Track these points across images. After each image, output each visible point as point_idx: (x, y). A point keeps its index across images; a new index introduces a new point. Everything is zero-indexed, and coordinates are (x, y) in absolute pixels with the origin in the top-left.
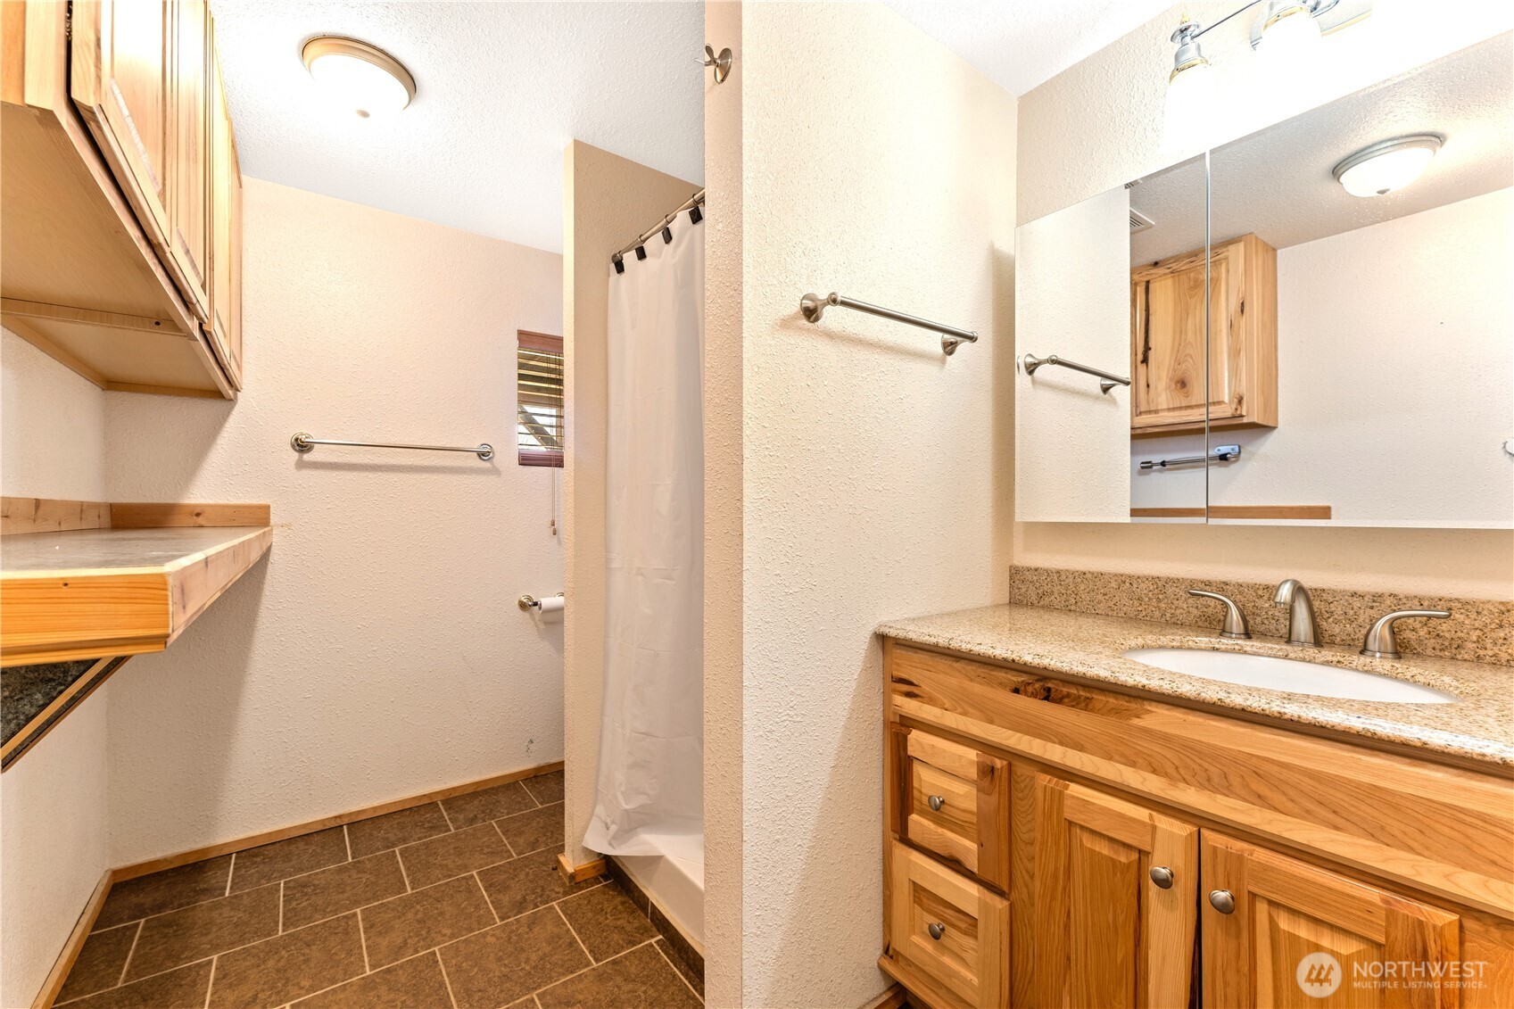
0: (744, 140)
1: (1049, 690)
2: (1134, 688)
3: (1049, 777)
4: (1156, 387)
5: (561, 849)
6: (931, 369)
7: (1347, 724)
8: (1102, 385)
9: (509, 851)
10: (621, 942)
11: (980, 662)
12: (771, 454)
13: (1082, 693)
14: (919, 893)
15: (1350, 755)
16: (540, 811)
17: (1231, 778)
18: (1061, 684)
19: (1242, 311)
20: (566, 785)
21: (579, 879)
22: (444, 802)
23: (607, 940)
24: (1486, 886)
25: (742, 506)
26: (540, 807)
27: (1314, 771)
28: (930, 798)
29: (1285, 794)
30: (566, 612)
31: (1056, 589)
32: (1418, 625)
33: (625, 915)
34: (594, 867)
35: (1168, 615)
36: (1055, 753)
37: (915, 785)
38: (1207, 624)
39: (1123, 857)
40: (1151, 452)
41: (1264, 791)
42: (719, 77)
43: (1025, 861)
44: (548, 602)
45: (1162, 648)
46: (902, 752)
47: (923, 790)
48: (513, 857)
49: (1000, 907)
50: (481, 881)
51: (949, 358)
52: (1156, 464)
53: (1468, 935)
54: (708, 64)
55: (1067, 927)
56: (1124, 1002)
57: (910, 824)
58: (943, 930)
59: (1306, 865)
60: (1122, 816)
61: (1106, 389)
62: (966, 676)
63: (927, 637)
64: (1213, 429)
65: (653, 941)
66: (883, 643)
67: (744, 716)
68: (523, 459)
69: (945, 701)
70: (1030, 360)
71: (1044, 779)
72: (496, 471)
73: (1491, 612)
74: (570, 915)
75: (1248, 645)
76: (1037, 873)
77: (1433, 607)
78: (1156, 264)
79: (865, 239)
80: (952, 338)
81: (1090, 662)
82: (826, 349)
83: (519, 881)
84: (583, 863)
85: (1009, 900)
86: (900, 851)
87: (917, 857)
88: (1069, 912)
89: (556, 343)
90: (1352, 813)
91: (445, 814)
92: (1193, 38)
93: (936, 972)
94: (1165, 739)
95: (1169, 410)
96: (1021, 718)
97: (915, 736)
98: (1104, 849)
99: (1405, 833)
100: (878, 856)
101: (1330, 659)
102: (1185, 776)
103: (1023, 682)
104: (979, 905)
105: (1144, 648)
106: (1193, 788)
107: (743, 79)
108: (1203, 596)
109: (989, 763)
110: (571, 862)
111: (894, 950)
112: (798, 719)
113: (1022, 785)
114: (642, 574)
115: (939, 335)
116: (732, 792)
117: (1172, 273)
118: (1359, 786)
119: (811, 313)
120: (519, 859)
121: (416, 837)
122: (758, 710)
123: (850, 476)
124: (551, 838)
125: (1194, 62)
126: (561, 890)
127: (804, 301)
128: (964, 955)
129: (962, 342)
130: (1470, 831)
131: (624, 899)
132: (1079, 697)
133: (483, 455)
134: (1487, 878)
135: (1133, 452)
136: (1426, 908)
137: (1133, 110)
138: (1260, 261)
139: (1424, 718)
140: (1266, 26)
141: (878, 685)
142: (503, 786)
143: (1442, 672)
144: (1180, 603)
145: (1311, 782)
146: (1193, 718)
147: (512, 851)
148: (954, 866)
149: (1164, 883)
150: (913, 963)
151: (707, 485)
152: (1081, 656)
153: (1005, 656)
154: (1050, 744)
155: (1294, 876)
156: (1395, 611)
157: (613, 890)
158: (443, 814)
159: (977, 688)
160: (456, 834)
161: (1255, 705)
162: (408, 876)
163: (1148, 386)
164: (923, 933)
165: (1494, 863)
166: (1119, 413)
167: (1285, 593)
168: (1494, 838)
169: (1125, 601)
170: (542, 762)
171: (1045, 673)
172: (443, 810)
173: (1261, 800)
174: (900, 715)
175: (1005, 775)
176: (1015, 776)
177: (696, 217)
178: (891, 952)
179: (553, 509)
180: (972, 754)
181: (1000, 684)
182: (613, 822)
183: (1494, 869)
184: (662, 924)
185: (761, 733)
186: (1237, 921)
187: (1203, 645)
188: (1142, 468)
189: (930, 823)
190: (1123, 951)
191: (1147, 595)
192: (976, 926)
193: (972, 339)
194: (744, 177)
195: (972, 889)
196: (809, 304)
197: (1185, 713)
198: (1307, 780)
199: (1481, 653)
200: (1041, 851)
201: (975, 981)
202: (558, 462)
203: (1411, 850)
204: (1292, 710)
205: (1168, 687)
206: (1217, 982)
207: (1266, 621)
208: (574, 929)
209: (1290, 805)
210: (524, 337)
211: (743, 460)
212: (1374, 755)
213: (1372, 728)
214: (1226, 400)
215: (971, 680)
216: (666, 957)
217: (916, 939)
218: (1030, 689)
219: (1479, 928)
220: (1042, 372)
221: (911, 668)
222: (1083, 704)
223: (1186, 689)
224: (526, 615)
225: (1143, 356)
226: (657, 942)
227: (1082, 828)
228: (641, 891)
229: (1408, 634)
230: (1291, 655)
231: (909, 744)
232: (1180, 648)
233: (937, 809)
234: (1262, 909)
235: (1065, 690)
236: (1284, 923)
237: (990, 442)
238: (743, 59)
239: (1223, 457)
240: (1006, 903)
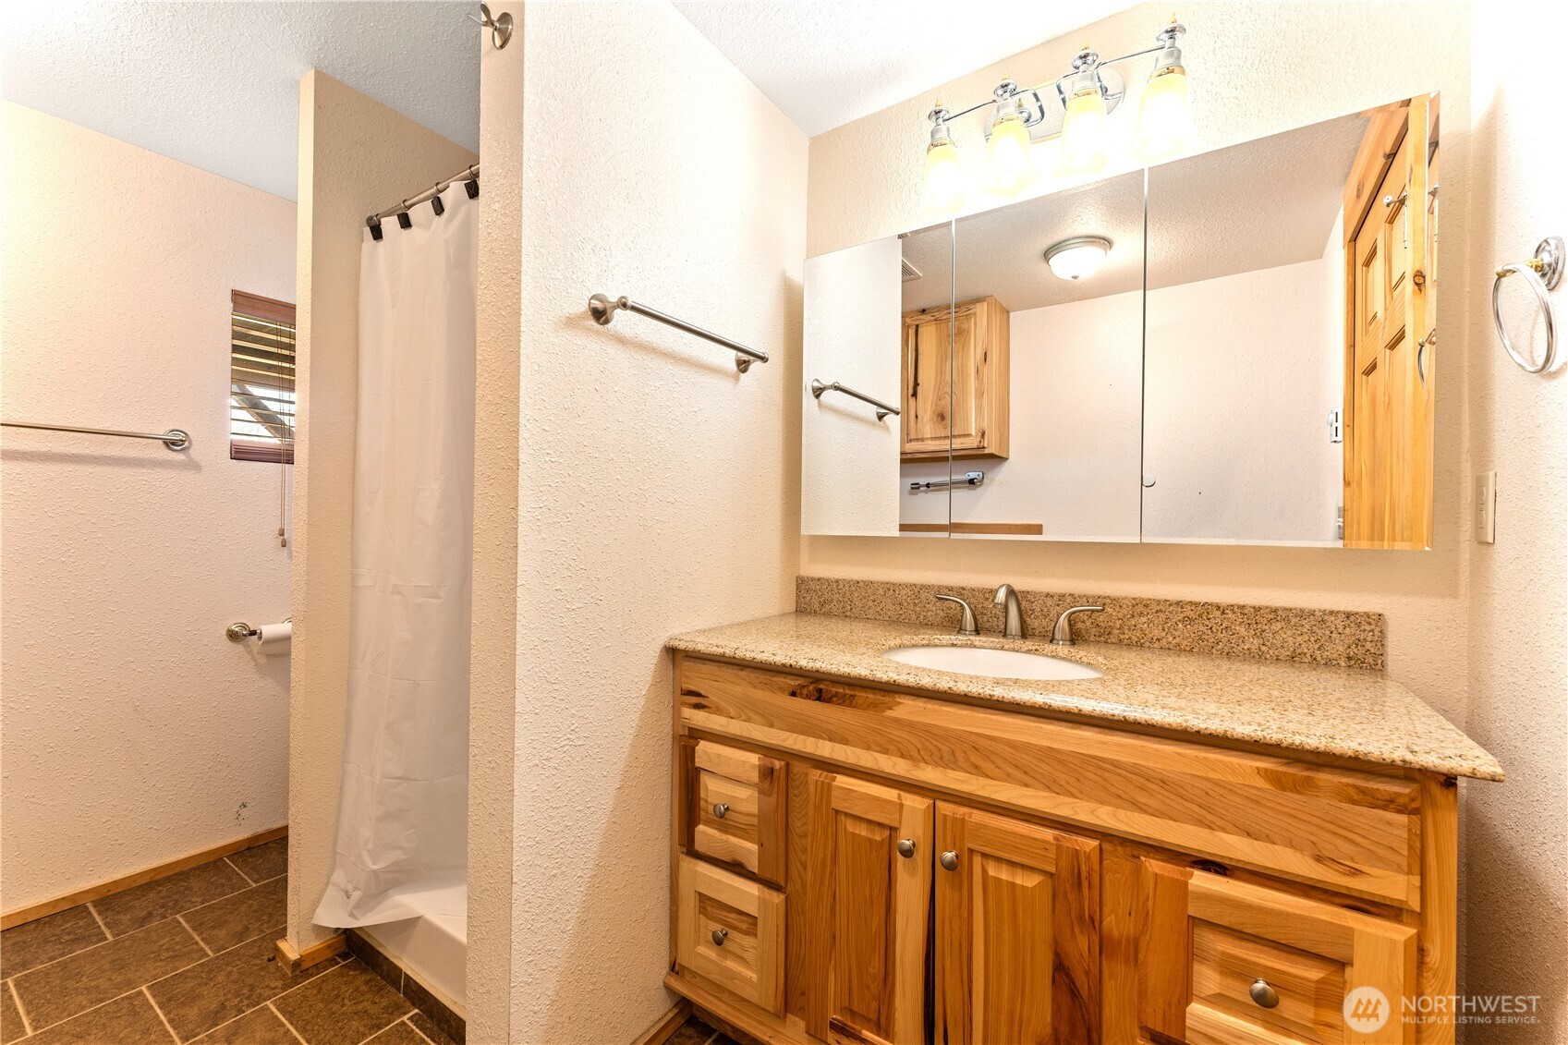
0: (525, 117)
1: (820, 691)
2: (887, 683)
3: (820, 772)
4: (923, 418)
5: (282, 934)
6: (726, 385)
7: (1034, 700)
8: (877, 413)
9: (202, 949)
10: (361, 1029)
11: (762, 669)
12: (553, 460)
13: (847, 692)
14: (704, 903)
15: (1036, 724)
16: (253, 891)
17: (957, 754)
18: (830, 685)
19: (985, 360)
20: (290, 853)
21: (305, 966)
22: (96, 904)
23: (343, 1031)
24: (1115, 816)
25: (517, 515)
26: (254, 885)
27: (1015, 741)
28: (715, 806)
29: (993, 762)
30: (294, 641)
31: (834, 597)
32: (1085, 618)
33: (369, 996)
34: (329, 947)
35: (922, 617)
36: (825, 749)
37: (702, 796)
38: (949, 623)
39: (878, 836)
40: (918, 475)
41: (980, 762)
42: (498, 43)
43: (799, 853)
44: (269, 630)
45: (914, 646)
46: (690, 764)
47: (709, 800)
48: (208, 955)
49: (777, 901)
50: (154, 996)
51: (742, 375)
52: (923, 486)
53: (1105, 855)
54: (486, 24)
55: (833, 908)
56: (877, 966)
57: (697, 836)
58: (726, 935)
59: (1007, 819)
60: (876, 799)
61: (881, 417)
62: (750, 683)
63: (715, 648)
64: (955, 458)
65: (405, 1018)
66: (673, 655)
67: (516, 745)
68: (236, 452)
69: (730, 709)
70: (816, 384)
71: (816, 775)
72: (195, 466)
73: (1128, 606)
74: (291, 1013)
75: (976, 640)
76: (809, 863)
77: (1094, 603)
78: (924, 311)
79: (659, 247)
80: (745, 357)
81: (854, 663)
82: (615, 352)
83: (214, 986)
84: (313, 944)
85: (784, 893)
86: (688, 864)
87: (703, 868)
88: (835, 894)
89: (287, 312)
90: (1036, 771)
91: (98, 918)
92: (944, 121)
93: (719, 978)
94: (910, 726)
95: (932, 438)
96: (798, 719)
97: (703, 747)
98: (863, 831)
99: (1068, 783)
100: (666, 872)
101: (1031, 648)
102: (925, 757)
103: (799, 685)
104: (759, 903)
105: (901, 647)
106: (930, 767)
107: (525, 51)
108: (947, 600)
109: (769, 765)
110: (296, 946)
111: (680, 965)
112: (580, 743)
113: (798, 782)
114: (399, 593)
115: (734, 352)
116: (501, 831)
117: (935, 320)
118: (1040, 749)
119: (600, 315)
120: (217, 957)
121: (44, 957)
122: (533, 738)
123: (641, 487)
124: (268, 922)
125: (944, 141)
126: (279, 984)
127: (592, 301)
128: (745, 955)
129: (755, 361)
130: (1106, 775)
131: (368, 977)
132: (845, 695)
133: (173, 444)
134: (1114, 809)
135: (902, 475)
136: (1081, 839)
137: (900, 172)
138: (998, 320)
139: (1081, 690)
140: (994, 125)
141: (668, 698)
142: (198, 868)
143: (1098, 653)
144: (930, 606)
145: (1010, 750)
146: (932, 706)
147: (207, 949)
148: (736, 870)
149: (908, 853)
150: (698, 974)
151: (477, 491)
152: (848, 657)
153: (784, 662)
154: (821, 741)
155: (999, 830)
156: (1072, 607)
157: (355, 969)
158: (94, 919)
159: (760, 695)
160: (116, 943)
161: (974, 690)
162: (28, 1013)
163: (917, 417)
164: (708, 941)
165: (1119, 797)
166: (890, 440)
167: (1001, 596)
168: (1119, 778)
169: (890, 606)
170: (260, 830)
171: (817, 675)
172: (95, 914)
173: (977, 770)
174: (689, 728)
175: (783, 775)
176: (792, 775)
177: (473, 190)
178: (677, 968)
179: (283, 515)
180: (754, 759)
181: (780, 688)
182: (356, 888)
183: (1119, 801)
184: (418, 995)
185: (537, 762)
186: (960, 875)
187: (945, 642)
188: (912, 488)
189: (715, 831)
190: (876, 921)
191: (906, 600)
192: (755, 924)
193: (764, 359)
194: (524, 158)
195: (752, 889)
196: (597, 304)
197: (925, 702)
198: (1007, 749)
199: (1122, 637)
200: (812, 841)
201: (754, 977)
202: (286, 457)
203: (1072, 795)
204: (999, 692)
205: (912, 680)
206: (946, 930)
207: (990, 620)
208: (296, 1028)
209: (997, 771)
210: (240, 300)
211: (518, 465)
212: (1050, 724)
213: (1048, 701)
214: (974, 434)
215: (755, 687)
216: (421, 1034)
217: (701, 949)
218: (805, 691)
219: (1111, 848)
220: (828, 396)
221: (698, 679)
222: (848, 702)
223: (926, 682)
224: (239, 648)
225: (912, 390)
226: (411, 1019)
227: (847, 814)
228: (392, 963)
229: (1080, 625)
230: (1006, 647)
231: (696, 755)
232: (928, 646)
233: (722, 816)
234: (977, 860)
235: (834, 690)
236: (993, 871)
237: (780, 459)
238: (526, 29)
239: (971, 482)
240: (782, 897)
